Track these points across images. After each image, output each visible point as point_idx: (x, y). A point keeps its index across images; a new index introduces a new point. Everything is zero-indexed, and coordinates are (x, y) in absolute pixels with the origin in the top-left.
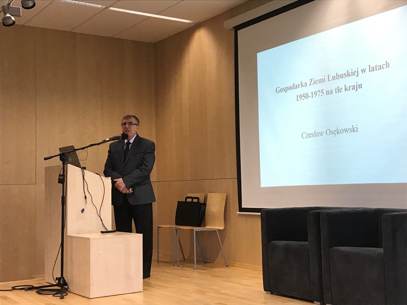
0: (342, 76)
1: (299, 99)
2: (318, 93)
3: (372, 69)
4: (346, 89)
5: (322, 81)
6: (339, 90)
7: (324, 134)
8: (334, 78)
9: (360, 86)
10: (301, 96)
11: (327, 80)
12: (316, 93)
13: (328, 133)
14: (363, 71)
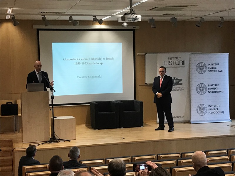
0: (96, 59)
1: (76, 64)
2: (85, 63)
3: (107, 59)
4: (97, 64)
5: (86, 59)
6: (94, 63)
7: (88, 77)
8: (92, 59)
9: (103, 63)
10: (77, 63)
11: (89, 59)
12: (84, 63)
13: (89, 77)
14: (104, 59)
